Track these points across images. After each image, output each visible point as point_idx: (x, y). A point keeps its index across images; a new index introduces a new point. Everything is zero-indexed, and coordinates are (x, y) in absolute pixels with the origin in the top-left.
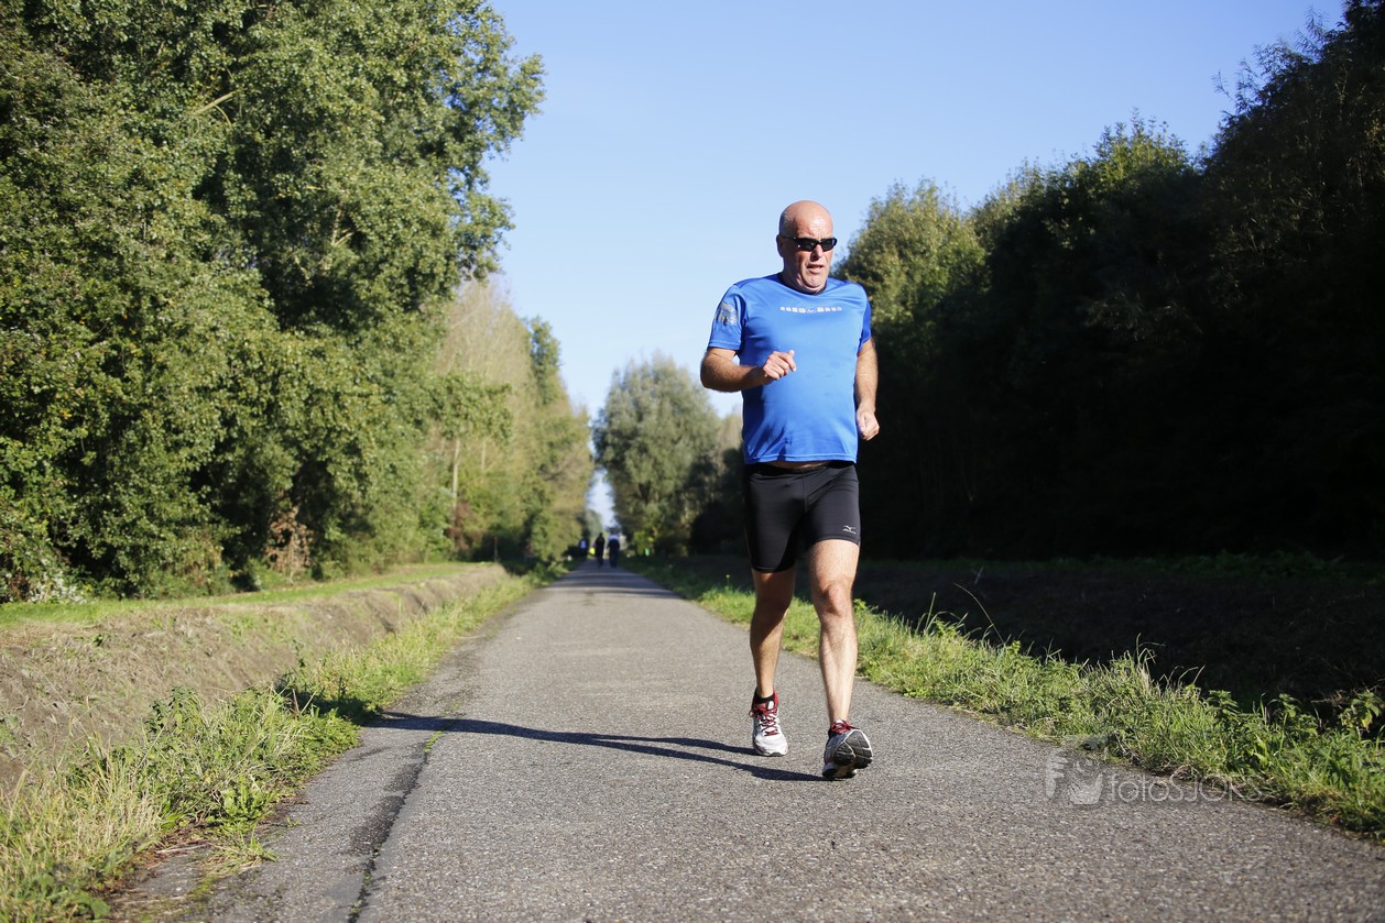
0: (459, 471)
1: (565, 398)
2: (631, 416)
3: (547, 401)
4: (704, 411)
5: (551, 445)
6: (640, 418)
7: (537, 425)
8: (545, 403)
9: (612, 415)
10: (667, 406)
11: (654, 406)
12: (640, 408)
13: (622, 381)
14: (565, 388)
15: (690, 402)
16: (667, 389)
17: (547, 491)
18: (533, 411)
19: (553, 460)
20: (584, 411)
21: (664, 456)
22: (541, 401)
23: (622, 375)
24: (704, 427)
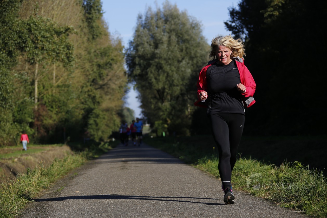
0: (39, 85)
1: (107, 35)
2: (150, 45)
3: (95, 37)
4: (198, 40)
5: (99, 66)
6: (156, 47)
7: (89, 53)
8: (93, 38)
9: (137, 46)
10: (174, 38)
11: (165, 39)
12: (156, 40)
13: (143, 22)
14: (107, 28)
15: (188, 35)
16: (173, 27)
17: (98, 96)
18: (86, 44)
19: (100, 76)
20: (120, 42)
21: (172, 71)
22: (91, 37)
23: (144, 18)
24: (199, 51)
